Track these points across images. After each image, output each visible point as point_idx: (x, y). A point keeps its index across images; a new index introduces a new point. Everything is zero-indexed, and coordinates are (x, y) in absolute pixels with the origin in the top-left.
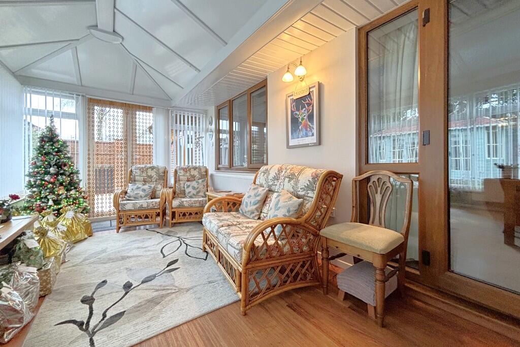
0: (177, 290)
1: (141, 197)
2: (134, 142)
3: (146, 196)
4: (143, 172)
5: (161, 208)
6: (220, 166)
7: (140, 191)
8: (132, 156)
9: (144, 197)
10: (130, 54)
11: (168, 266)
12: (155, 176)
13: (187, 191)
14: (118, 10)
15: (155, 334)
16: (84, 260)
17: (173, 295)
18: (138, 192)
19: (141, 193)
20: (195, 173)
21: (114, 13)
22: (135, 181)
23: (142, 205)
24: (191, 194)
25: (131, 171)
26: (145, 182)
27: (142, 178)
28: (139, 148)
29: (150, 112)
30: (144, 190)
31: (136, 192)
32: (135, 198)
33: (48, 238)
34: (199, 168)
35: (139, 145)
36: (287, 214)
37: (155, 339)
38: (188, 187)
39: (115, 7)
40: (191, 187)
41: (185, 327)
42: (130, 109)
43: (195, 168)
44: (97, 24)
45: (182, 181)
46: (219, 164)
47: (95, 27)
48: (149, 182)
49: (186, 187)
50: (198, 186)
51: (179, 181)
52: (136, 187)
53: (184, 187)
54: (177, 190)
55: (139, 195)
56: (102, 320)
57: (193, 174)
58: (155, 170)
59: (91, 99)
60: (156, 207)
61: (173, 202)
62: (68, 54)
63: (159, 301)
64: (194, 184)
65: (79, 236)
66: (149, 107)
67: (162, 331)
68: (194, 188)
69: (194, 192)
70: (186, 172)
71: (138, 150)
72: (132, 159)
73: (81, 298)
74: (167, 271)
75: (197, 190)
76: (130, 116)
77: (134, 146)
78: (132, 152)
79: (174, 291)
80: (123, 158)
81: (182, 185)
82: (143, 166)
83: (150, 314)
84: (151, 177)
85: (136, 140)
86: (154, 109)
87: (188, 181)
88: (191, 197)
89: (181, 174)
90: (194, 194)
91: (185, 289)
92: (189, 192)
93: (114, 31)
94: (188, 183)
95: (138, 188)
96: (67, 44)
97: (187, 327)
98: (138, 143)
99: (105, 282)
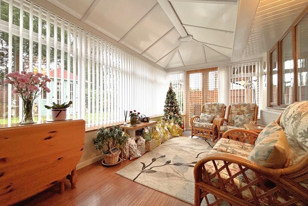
0: (181, 177)
1: (205, 121)
2: (207, 90)
3: (208, 121)
4: (209, 107)
5: (213, 130)
6: (272, 103)
7: (205, 117)
8: (206, 97)
9: (207, 121)
10: (198, 42)
11: (192, 163)
12: (216, 109)
13: (235, 121)
14: (184, 24)
15: (153, 188)
16: (169, 145)
17: (177, 178)
18: (204, 118)
19: (206, 119)
20: (245, 109)
21: (183, 27)
22: (205, 112)
23: (203, 126)
24: (238, 124)
25: (204, 106)
26: (210, 112)
27: (209, 110)
28: (210, 93)
29: (216, 71)
30: (208, 117)
31: (203, 118)
32: (202, 121)
33: (156, 131)
34: (249, 105)
35: (210, 91)
36: (254, 157)
37: (151, 190)
38: (237, 118)
39: (182, 24)
40: (238, 119)
41: (164, 195)
42: (205, 71)
43: (245, 105)
44: (180, 35)
45: (234, 114)
46: (271, 102)
47: (181, 38)
48: (212, 113)
49: (235, 118)
50: (244, 118)
51: (232, 113)
52: (204, 115)
53: (234, 118)
54: (229, 120)
55: (204, 120)
56: (149, 169)
57: (242, 109)
58: (216, 106)
59: (187, 71)
60: (210, 128)
61: (221, 127)
62: (177, 55)
63: (170, 176)
64: (242, 117)
65: (175, 134)
66: (216, 68)
67: (155, 189)
68: (241, 120)
69: (240, 123)
70: (237, 108)
71: (209, 94)
72: (206, 99)
73: (153, 158)
74: (189, 165)
75: (243, 122)
76: (205, 75)
77: (207, 92)
78: (206, 95)
79: (180, 176)
80: (201, 99)
81: (233, 117)
82: (210, 103)
83: (161, 179)
84: (214, 110)
85: (208, 89)
86: (218, 68)
87: (238, 114)
88: (237, 126)
89: (233, 109)
90: (240, 124)
91: (186, 179)
92: (237, 123)
93: (188, 35)
94: (237, 116)
95: (205, 116)
96: (175, 50)
97: (164, 197)
98: (209, 90)
99: (165, 156)
